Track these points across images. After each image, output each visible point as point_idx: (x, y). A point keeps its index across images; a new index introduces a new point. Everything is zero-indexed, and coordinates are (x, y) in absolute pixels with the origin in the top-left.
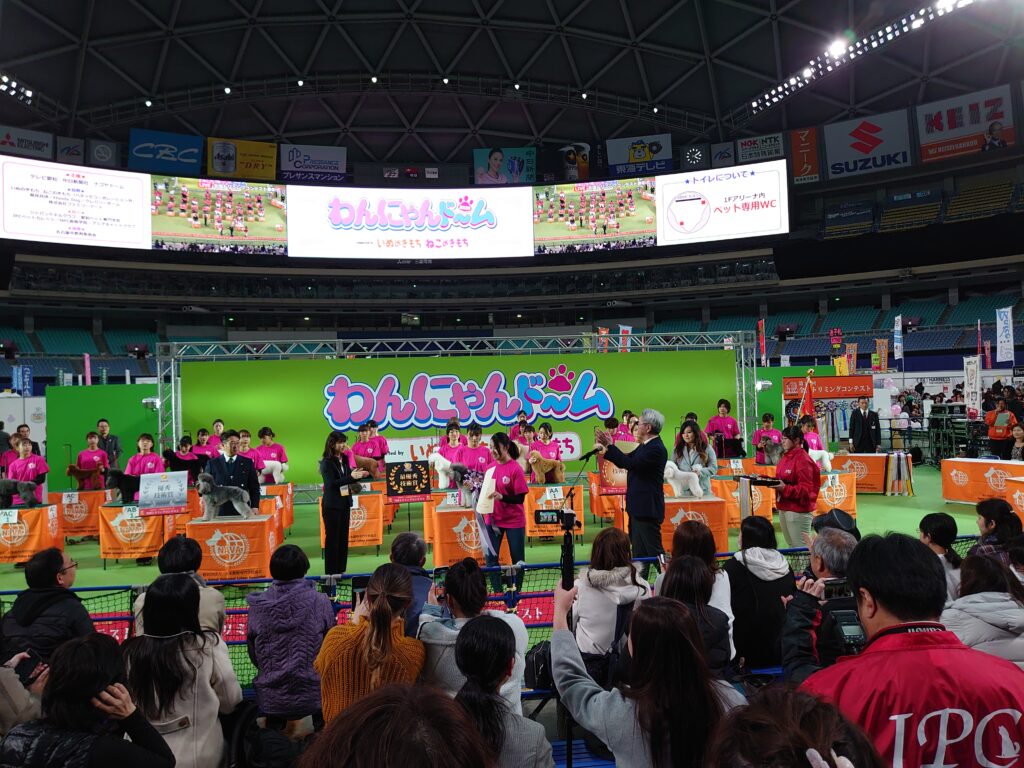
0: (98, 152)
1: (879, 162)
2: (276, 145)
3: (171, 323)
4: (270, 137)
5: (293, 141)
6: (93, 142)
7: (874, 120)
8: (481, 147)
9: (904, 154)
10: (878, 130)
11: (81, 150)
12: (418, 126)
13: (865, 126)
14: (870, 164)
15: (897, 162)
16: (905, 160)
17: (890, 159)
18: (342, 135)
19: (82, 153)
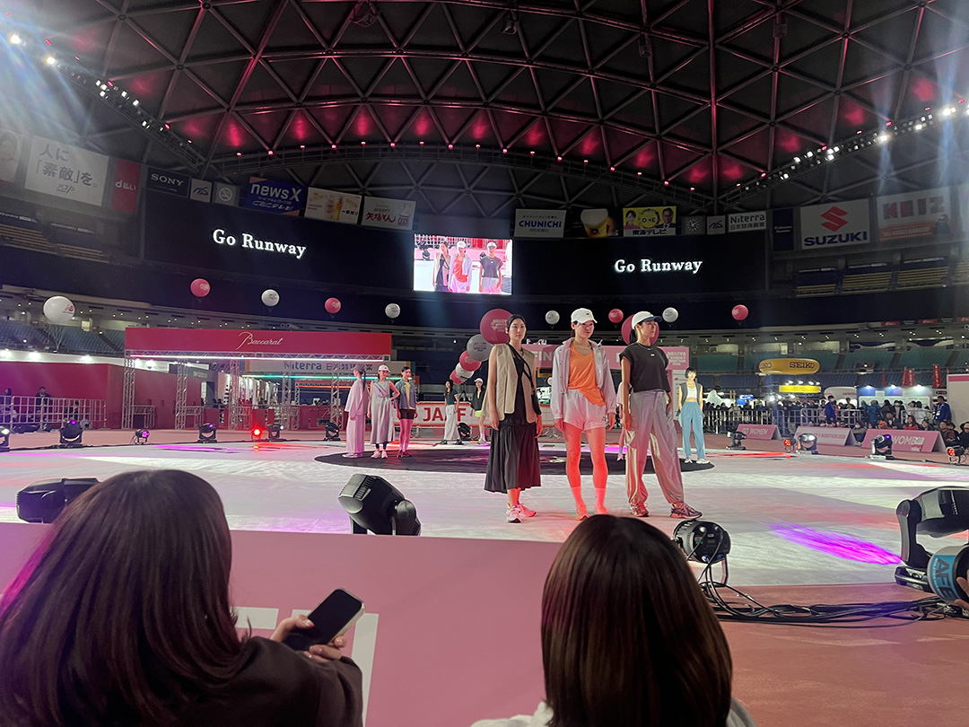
0: (222, 193)
1: (844, 239)
2: (361, 197)
4: (357, 190)
6: (220, 185)
7: (841, 205)
8: (521, 207)
9: (865, 233)
10: (844, 213)
11: (209, 190)
13: (835, 210)
14: (836, 239)
15: (859, 240)
16: (865, 238)
17: (854, 237)
19: (210, 193)
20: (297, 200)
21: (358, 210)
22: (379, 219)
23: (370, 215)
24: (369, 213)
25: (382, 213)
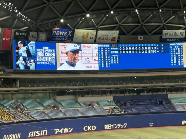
0: (41, 36)
2: (96, 31)
3: (57, 95)
4: (94, 28)
5: (102, 29)
6: (40, 33)
8: (165, 30)
11: (36, 36)
18: (118, 26)
19: (36, 37)
20: (70, 35)
21: (94, 37)
22: (103, 39)
24: (99, 38)
25: (105, 37)
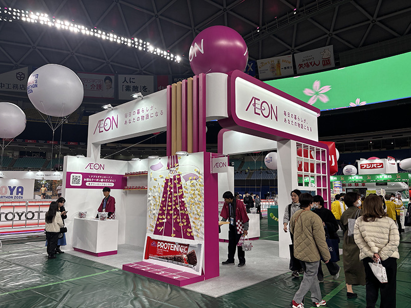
2: (291, 55)
4: (288, 52)
5: (301, 50)
12: (378, 16)
18: (329, 38)
20: (252, 70)
21: (291, 65)
22: (308, 66)
23: (301, 65)
24: (300, 65)
25: (309, 62)
